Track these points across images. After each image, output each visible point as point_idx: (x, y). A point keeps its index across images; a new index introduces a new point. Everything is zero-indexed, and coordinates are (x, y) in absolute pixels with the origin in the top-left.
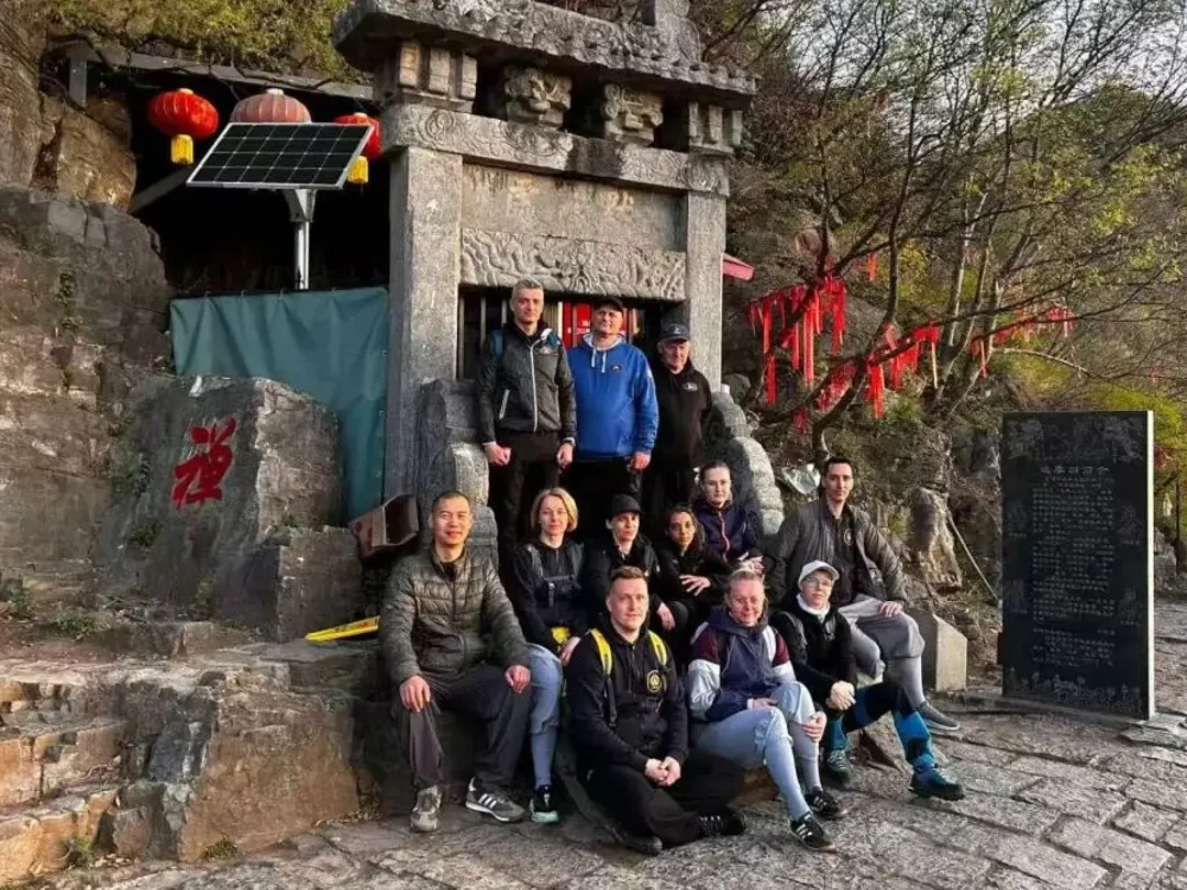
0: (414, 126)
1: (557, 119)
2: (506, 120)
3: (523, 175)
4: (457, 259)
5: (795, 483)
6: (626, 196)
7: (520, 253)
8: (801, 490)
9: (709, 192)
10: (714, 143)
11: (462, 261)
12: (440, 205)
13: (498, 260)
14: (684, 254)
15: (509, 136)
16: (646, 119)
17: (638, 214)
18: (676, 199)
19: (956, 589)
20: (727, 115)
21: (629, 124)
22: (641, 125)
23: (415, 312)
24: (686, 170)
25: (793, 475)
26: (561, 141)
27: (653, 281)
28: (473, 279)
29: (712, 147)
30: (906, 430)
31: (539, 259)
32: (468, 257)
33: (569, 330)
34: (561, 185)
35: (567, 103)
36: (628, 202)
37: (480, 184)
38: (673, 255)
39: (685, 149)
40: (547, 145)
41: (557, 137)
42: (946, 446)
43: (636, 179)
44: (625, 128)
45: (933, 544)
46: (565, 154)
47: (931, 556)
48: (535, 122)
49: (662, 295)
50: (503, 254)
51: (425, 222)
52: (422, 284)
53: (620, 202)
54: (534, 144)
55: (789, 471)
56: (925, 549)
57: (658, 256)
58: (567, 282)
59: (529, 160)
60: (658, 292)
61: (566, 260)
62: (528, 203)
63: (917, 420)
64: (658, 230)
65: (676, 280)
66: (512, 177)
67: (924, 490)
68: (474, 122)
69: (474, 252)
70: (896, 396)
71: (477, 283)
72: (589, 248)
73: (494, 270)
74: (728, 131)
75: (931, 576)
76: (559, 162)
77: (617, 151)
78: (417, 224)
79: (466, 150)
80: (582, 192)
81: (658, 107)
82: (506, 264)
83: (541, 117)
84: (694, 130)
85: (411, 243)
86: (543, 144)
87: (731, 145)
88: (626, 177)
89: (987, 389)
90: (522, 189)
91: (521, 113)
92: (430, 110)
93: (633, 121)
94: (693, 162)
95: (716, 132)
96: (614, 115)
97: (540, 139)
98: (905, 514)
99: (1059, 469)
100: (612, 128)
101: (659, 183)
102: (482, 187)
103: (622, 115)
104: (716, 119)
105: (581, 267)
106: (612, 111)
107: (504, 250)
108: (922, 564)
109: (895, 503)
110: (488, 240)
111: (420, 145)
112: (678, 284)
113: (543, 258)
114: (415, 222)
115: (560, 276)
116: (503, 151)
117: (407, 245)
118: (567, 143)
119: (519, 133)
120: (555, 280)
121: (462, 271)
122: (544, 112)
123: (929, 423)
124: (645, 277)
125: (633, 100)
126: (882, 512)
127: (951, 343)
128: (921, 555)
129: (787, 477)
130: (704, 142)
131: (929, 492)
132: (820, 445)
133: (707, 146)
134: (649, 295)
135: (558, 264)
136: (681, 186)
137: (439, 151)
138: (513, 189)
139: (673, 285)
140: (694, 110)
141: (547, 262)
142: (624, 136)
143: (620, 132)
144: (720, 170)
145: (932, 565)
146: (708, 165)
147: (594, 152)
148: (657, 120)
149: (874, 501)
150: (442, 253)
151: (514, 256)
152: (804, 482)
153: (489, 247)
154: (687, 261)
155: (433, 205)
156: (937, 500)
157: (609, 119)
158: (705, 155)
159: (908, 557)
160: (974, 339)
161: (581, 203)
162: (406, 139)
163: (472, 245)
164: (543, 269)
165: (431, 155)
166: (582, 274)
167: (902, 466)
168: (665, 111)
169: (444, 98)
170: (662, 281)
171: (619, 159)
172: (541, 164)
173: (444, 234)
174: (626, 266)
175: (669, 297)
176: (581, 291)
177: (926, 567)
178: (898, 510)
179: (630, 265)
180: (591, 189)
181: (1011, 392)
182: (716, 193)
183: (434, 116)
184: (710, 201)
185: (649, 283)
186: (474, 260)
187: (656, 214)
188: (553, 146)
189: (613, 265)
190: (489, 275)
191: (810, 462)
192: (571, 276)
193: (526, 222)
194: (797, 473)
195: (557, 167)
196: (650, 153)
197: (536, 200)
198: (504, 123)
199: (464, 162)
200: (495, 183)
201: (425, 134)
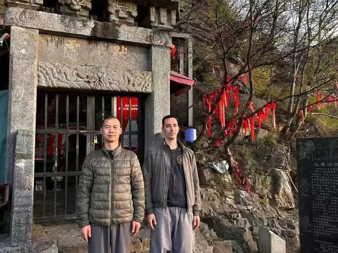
0: (13, 17)
1: (86, 13)
2: (61, 14)
3: (72, 39)
4: (35, 75)
5: (218, 169)
6: (123, 47)
7: (68, 72)
8: (221, 172)
9: (162, 46)
10: (163, 24)
11: (38, 76)
12: (27, 51)
13: (57, 75)
14: (150, 73)
15: (62, 21)
16: (129, 13)
17: (129, 56)
18: (147, 48)
19: (292, 209)
20: (169, 13)
21: (120, 15)
22: (127, 16)
23: (14, 99)
24: (150, 36)
25: (217, 165)
26: (88, 23)
27: (136, 84)
28: (44, 84)
29: (163, 26)
30: (269, 146)
31: (78, 75)
32: (41, 74)
33: (120, 109)
34: (91, 43)
35: (90, 6)
36: (124, 51)
37: (50, 43)
38: (145, 73)
39: (150, 27)
40: (81, 25)
41: (86, 21)
42: (287, 151)
43: (126, 40)
44: (119, 18)
45: (281, 192)
46: (91, 29)
47: (281, 197)
48: (75, 15)
49: (141, 90)
50: (60, 73)
51: (19, 59)
52: (18, 87)
53: (120, 50)
54: (74, 25)
55: (216, 164)
56: (278, 194)
57: (138, 73)
58: (92, 85)
59: (72, 31)
60: (139, 89)
61: (92, 75)
62: (75, 51)
63: (274, 142)
64: (139, 62)
65: (147, 83)
66: (66, 40)
67: (277, 169)
68: (44, 15)
69: (44, 72)
70: (267, 132)
71: (46, 86)
72: (103, 69)
73: (55, 81)
74: (170, 19)
75: (281, 204)
76: (87, 32)
77: (117, 28)
78: (15, 60)
79: (41, 27)
80: (101, 47)
81: (135, 8)
82: (60, 77)
83: (78, 13)
84: (153, 18)
85: (12, 68)
86: (79, 24)
87: (172, 26)
88: (121, 39)
89: (307, 128)
90: (71, 45)
91: (67, 11)
92: (22, 10)
93: (122, 14)
94: (154, 33)
95: (164, 19)
96: (113, 12)
97: (78, 22)
98: (269, 180)
99: (323, 164)
100: (113, 17)
101: (137, 41)
102: (51, 44)
103: (117, 12)
104: (163, 13)
105: (100, 78)
106: (112, 10)
107: (60, 71)
108: (277, 200)
109: (265, 175)
110: (52, 66)
111: (17, 25)
112: (148, 85)
113: (80, 74)
114: (14, 59)
115: (89, 82)
116: (59, 27)
117: (10, 69)
118: (91, 24)
119: (67, 20)
120: (87, 84)
121: (38, 81)
122: (79, 10)
123: (279, 142)
124: (132, 82)
125: (122, 5)
126: (258, 179)
127: (291, 111)
128: (276, 196)
129: (215, 166)
130: (158, 24)
131: (279, 170)
132: (228, 152)
133: (160, 25)
134: (135, 90)
135: (87, 77)
136: (148, 43)
137: (26, 27)
138: (67, 45)
139: (146, 85)
140: (153, 10)
141: (82, 75)
142: (119, 21)
143: (118, 19)
144: (167, 36)
145: (281, 200)
146: (161, 34)
147: (106, 28)
148: (135, 14)
149: (254, 175)
150: (28, 72)
151: (65, 73)
152: (222, 168)
153: (52, 70)
154: (152, 76)
155: (23, 51)
156: (282, 173)
157: (111, 13)
158: (160, 30)
159: (271, 197)
160: (299, 110)
161: (101, 50)
162: (10, 23)
163: (44, 69)
164: (80, 79)
165: (23, 29)
166: (100, 81)
167: (268, 159)
168: (138, 10)
169: (28, 4)
170: (140, 84)
171: (117, 31)
172: (78, 33)
173: (29, 64)
174: (122, 78)
175: (144, 91)
176: (99, 89)
177: (278, 201)
178: (266, 178)
179: (124, 77)
180: (106, 45)
181: (316, 129)
182: (165, 46)
183: (24, 12)
184: (162, 49)
185: (134, 85)
186: (44, 76)
187: (138, 56)
188: (84, 25)
189: (115, 78)
190: (52, 82)
191: (224, 160)
192: (94, 82)
193: (73, 59)
194: (219, 164)
195: (87, 34)
196: (133, 29)
197: (78, 50)
198: (59, 15)
199: (40, 33)
200: (58, 42)
201: (19, 20)
